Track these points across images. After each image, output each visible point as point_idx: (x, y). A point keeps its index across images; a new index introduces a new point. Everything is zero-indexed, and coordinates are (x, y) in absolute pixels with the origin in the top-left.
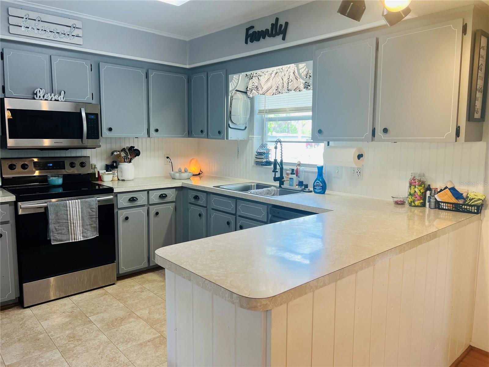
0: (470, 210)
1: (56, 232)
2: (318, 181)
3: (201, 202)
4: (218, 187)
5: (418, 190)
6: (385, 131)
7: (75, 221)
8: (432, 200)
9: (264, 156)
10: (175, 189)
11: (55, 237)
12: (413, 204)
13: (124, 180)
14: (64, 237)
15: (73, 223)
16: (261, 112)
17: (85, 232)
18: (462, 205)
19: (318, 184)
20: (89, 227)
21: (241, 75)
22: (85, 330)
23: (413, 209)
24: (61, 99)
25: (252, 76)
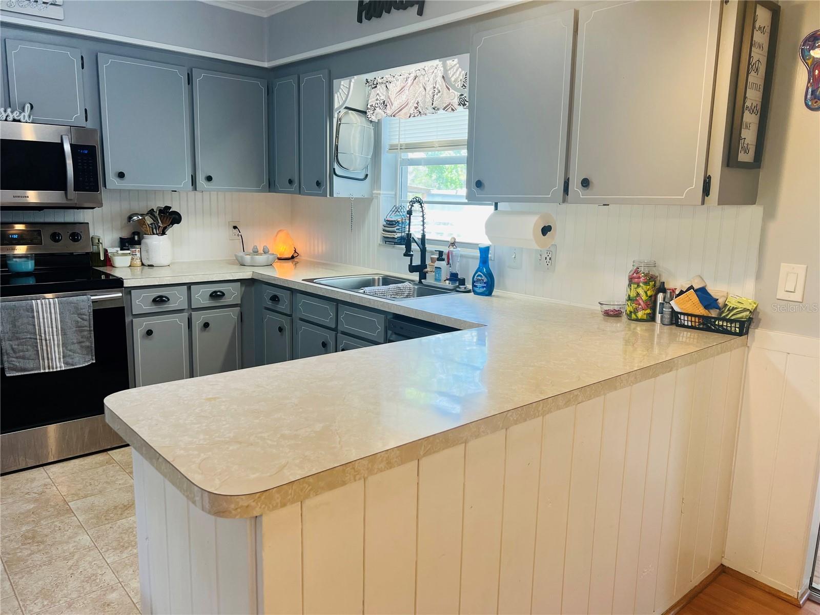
0: (729, 329)
1: (14, 356)
2: (479, 273)
3: (283, 306)
4: (311, 280)
5: (643, 292)
6: (586, 183)
7: (49, 335)
8: (667, 310)
9: (398, 227)
10: (239, 283)
11: (13, 364)
12: (633, 316)
13: (152, 266)
14: (30, 364)
15: (46, 340)
16: (393, 148)
17: (69, 356)
18: (716, 319)
19: (479, 278)
20: (76, 347)
21: (353, 81)
22: (56, 526)
23: (633, 324)
24: (24, 119)
25: (375, 83)
